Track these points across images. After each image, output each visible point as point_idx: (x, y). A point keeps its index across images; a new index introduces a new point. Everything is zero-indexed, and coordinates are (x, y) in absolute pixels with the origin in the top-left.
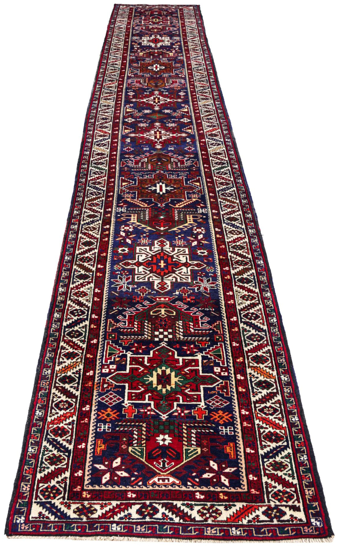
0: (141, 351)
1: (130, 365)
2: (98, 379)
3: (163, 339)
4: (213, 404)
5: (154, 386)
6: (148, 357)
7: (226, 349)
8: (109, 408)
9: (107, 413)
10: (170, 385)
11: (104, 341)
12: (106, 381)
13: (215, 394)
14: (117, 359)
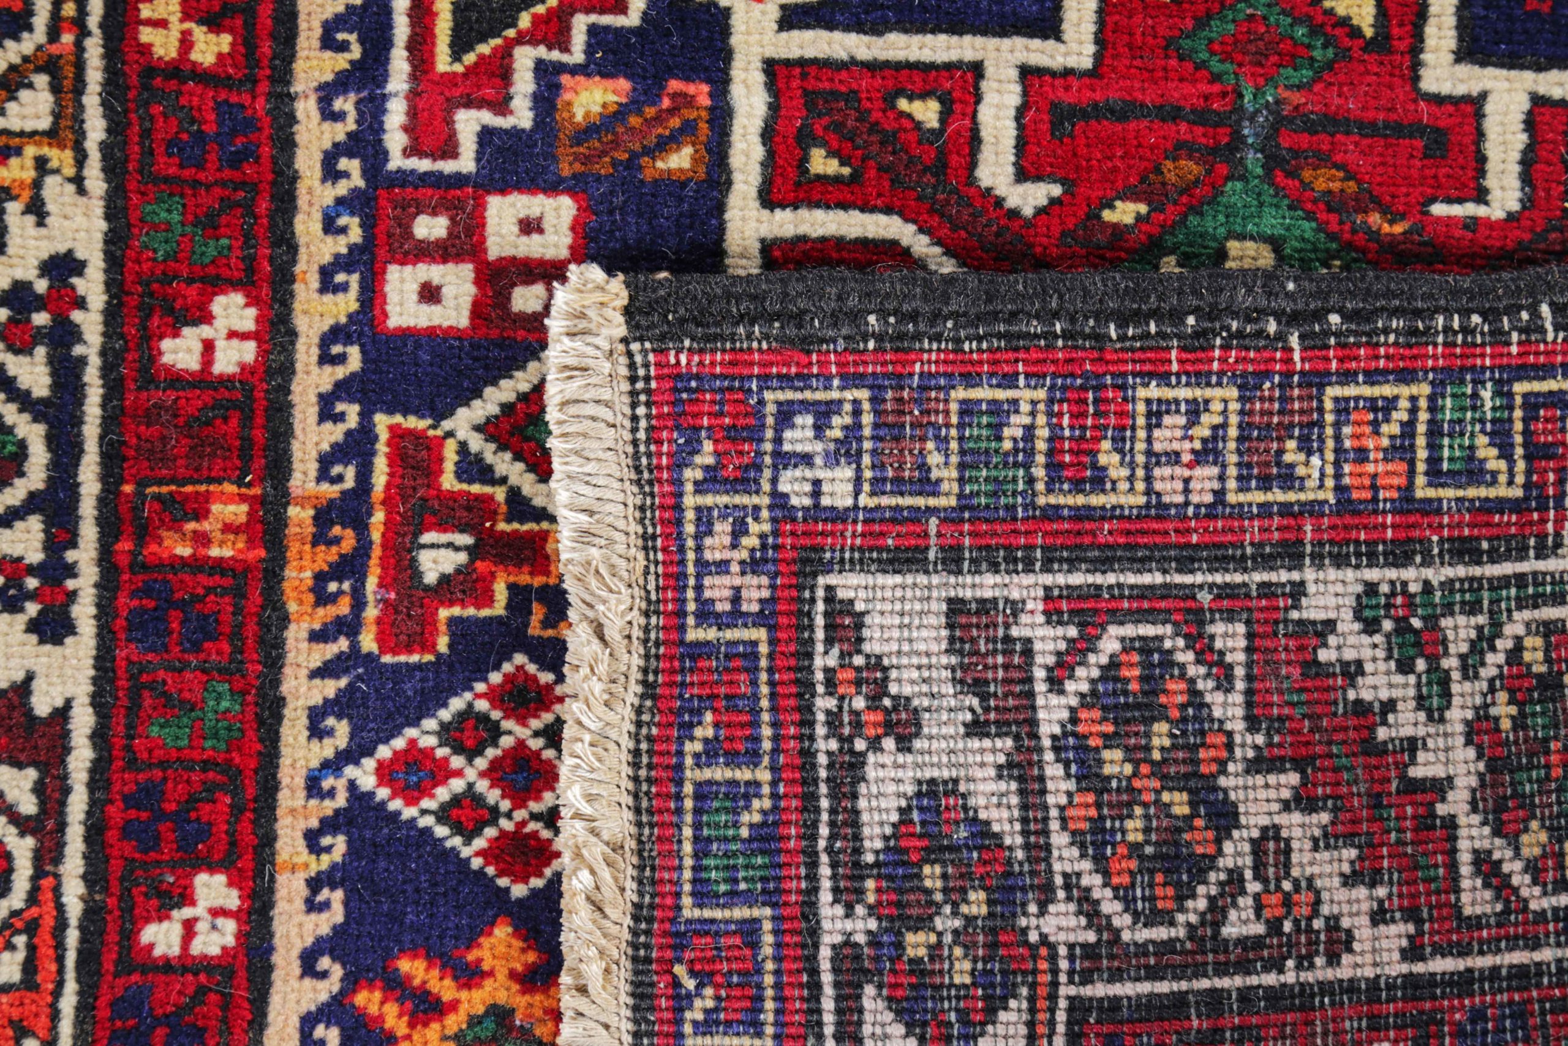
1: (769, 198)
2: (335, 433)
6: (1028, 73)
8: (502, 932)
9: (475, 1001)
12: (449, 481)
14: (591, 100)
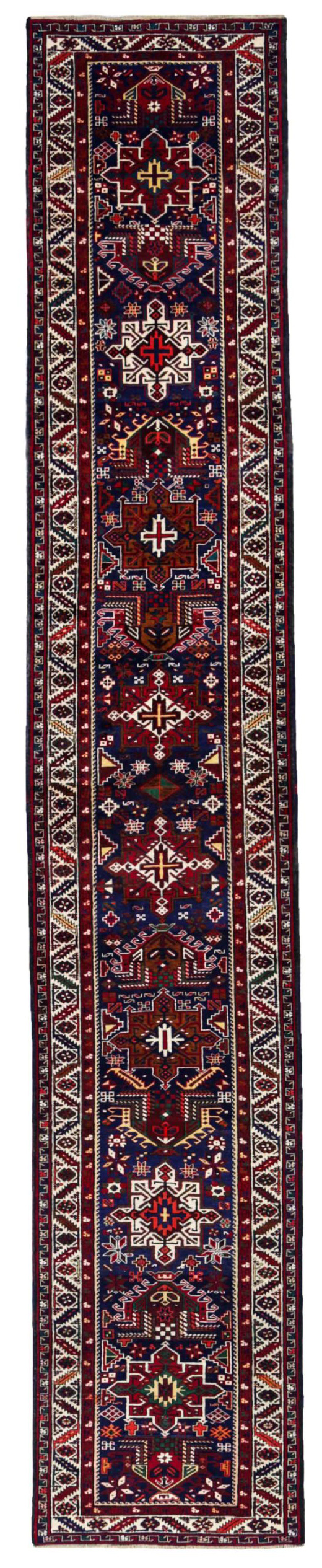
0: (141, 1355)
3: (164, 1337)
4: (214, 1419)
7: (233, 1351)
11: (100, 1340)
13: (216, 1407)
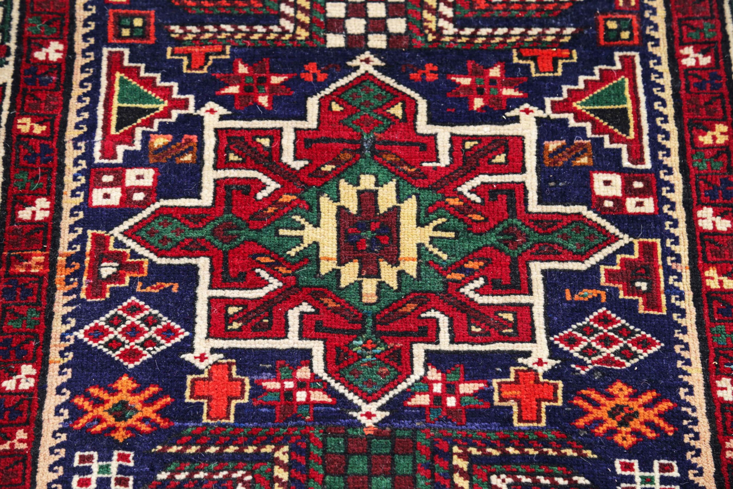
1: (216, 167)
2: (74, 236)
5: (326, 268)
6: (296, 130)
8: (125, 378)
9: (115, 400)
10: (394, 261)
12: (111, 248)
14: (159, 141)
